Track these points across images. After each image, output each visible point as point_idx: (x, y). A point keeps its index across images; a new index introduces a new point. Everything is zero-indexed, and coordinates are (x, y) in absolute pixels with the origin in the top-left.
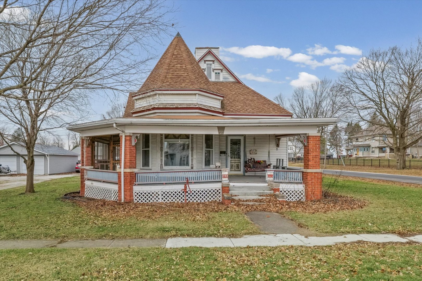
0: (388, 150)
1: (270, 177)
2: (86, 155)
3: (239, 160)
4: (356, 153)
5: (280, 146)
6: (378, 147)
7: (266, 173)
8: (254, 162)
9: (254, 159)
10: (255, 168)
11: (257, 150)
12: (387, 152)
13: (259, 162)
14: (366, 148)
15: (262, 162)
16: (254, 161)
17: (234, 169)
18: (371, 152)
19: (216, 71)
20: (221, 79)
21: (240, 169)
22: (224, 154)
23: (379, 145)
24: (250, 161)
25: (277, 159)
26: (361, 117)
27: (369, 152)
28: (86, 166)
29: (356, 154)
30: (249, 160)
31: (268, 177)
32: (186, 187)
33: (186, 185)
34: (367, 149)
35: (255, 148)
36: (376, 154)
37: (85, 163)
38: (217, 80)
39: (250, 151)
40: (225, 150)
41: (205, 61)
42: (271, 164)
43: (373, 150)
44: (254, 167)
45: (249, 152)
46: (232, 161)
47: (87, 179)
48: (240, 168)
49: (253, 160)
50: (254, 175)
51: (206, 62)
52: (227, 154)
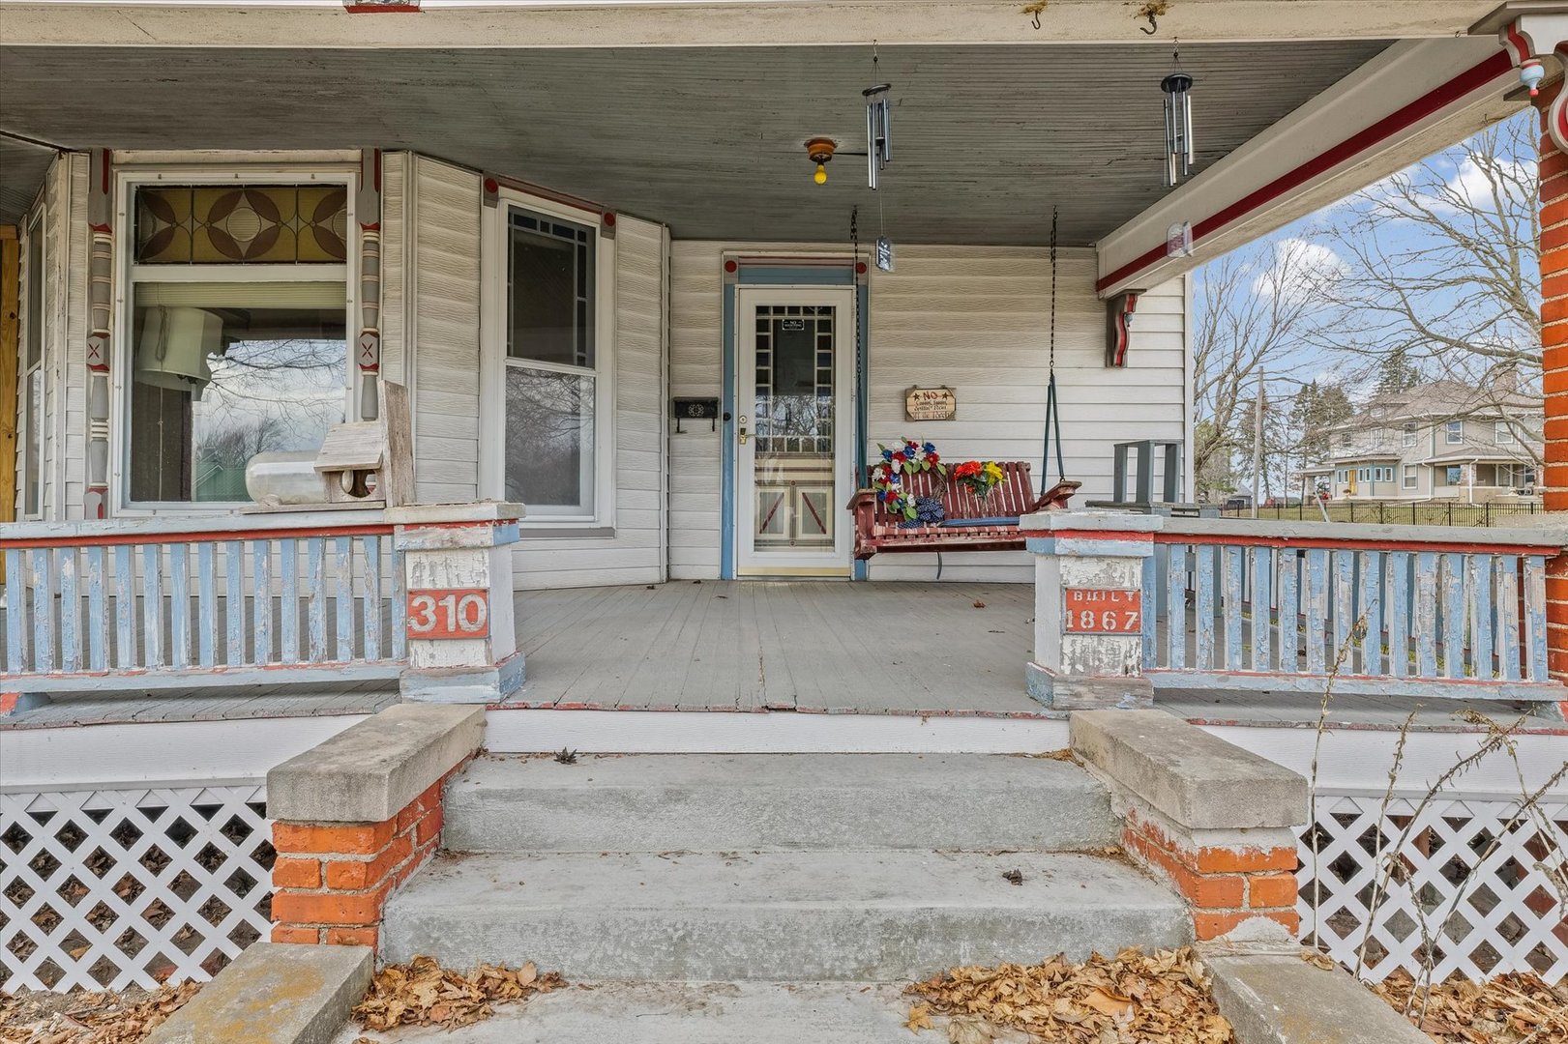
0: (1470, 473)
1: (1098, 630)
3: (824, 463)
4: (1346, 486)
5: (1131, 358)
6: (1432, 464)
7: (1041, 565)
8: (934, 471)
9: (929, 448)
10: (934, 519)
11: (962, 390)
12: (1465, 483)
13: (968, 477)
14: (1383, 467)
15: (997, 472)
16: (926, 466)
17: (785, 536)
18: (1401, 481)
21: (828, 536)
22: (705, 416)
23: (1434, 456)
24: (896, 466)
25: (1121, 450)
26: (1417, 324)
27: (1394, 481)
29: (1346, 491)
30: (889, 455)
31: (1075, 629)
34: (1388, 471)
35: (945, 374)
36: (1426, 489)
39: (906, 394)
40: (711, 390)
42: (1075, 486)
43: (1411, 474)
44: (926, 516)
45: (896, 407)
46: (767, 476)
48: (829, 528)
49: (920, 455)
50: (930, 575)
52: (727, 417)
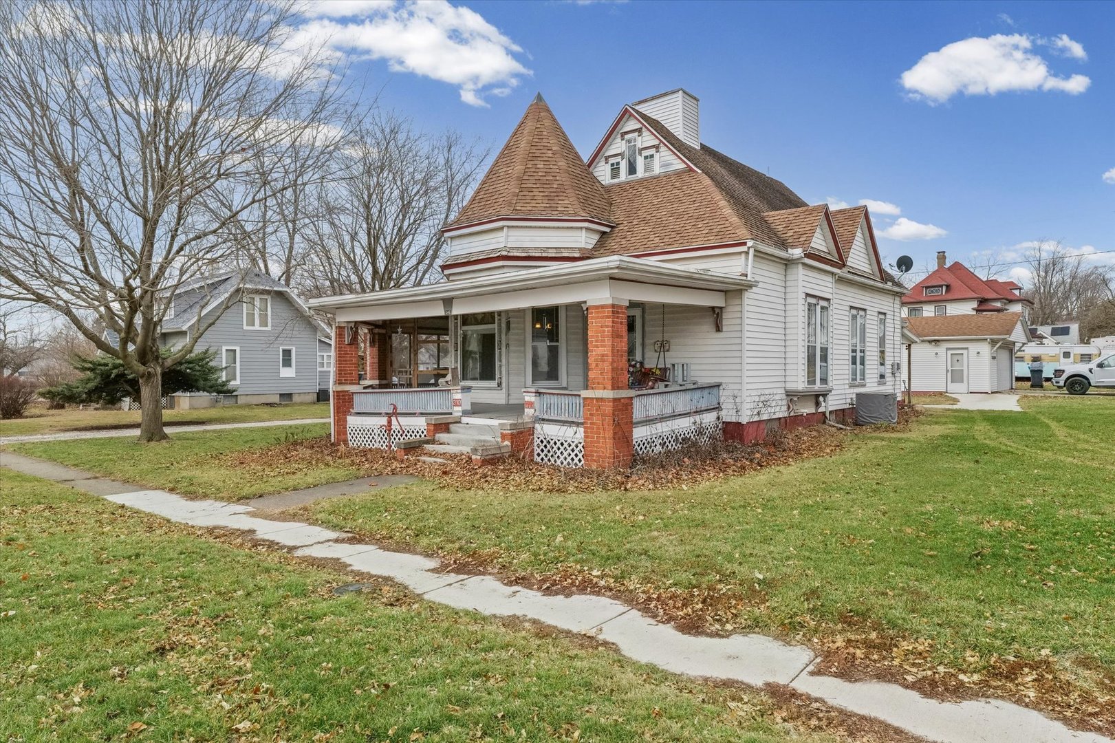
5: (724, 328)
11: (671, 341)
19: (645, 153)
20: (657, 170)
32: (390, 422)
33: (390, 417)
35: (666, 335)
38: (647, 174)
39: (655, 344)
41: (623, 135)
45: (652, 348)
51: (627, 137)
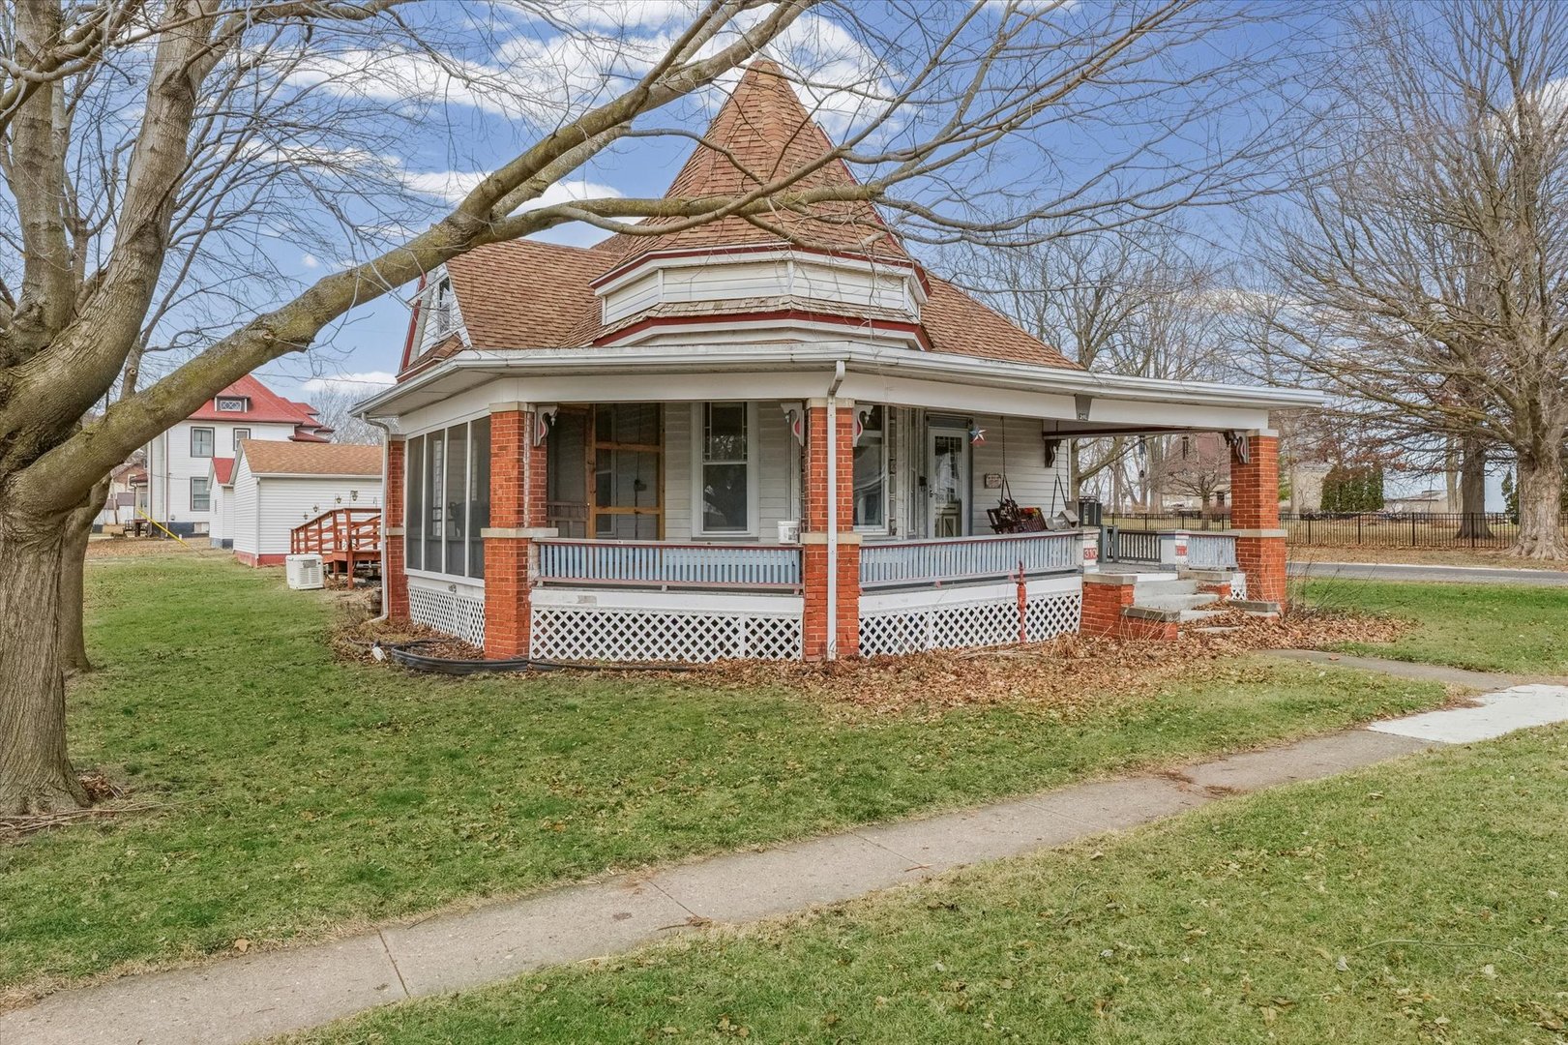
1: (1181, 554)
2: (532, 480)
5: (1054, 464)
28: (530, 526)
31: (1177, 554)
32: (1023, 593)
33: (1022, 584)
35: (996, 468)
37: (526, 517)
39: (985, 477)
40: (922, 474)
45: (981, 481)
47: (540, 584)
49: (1011, 505)
52: (927, 485)
